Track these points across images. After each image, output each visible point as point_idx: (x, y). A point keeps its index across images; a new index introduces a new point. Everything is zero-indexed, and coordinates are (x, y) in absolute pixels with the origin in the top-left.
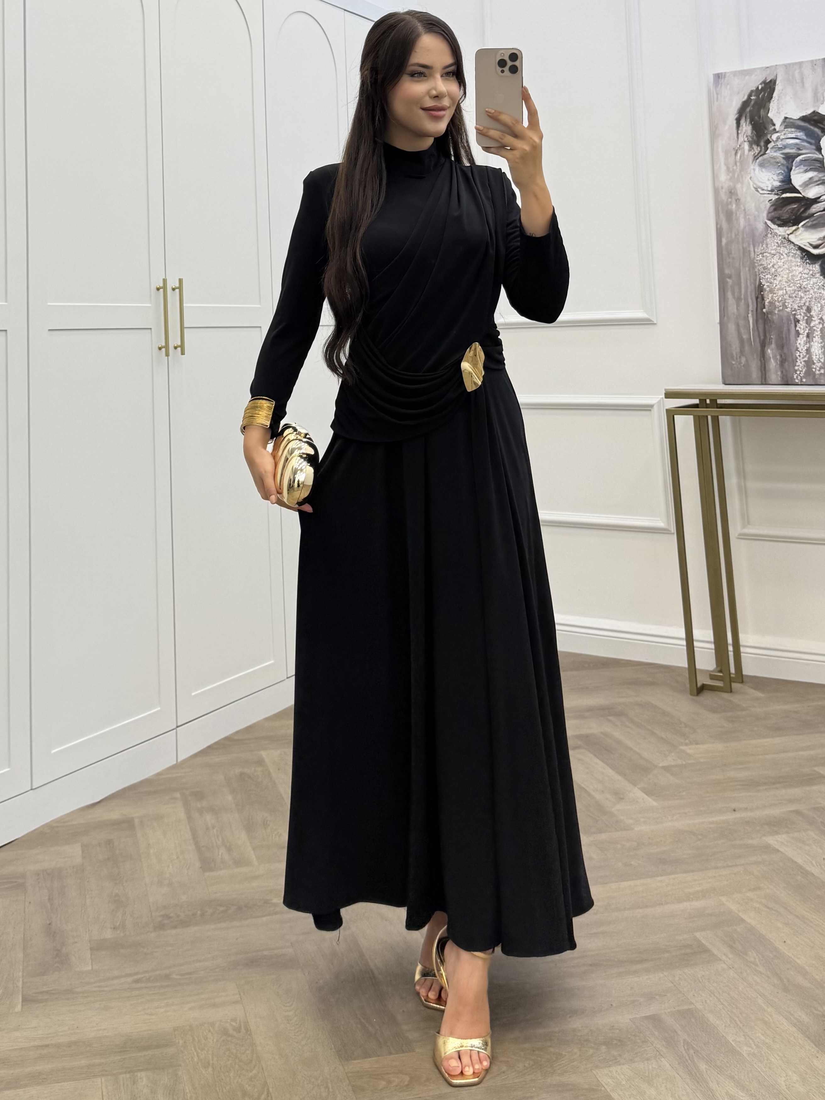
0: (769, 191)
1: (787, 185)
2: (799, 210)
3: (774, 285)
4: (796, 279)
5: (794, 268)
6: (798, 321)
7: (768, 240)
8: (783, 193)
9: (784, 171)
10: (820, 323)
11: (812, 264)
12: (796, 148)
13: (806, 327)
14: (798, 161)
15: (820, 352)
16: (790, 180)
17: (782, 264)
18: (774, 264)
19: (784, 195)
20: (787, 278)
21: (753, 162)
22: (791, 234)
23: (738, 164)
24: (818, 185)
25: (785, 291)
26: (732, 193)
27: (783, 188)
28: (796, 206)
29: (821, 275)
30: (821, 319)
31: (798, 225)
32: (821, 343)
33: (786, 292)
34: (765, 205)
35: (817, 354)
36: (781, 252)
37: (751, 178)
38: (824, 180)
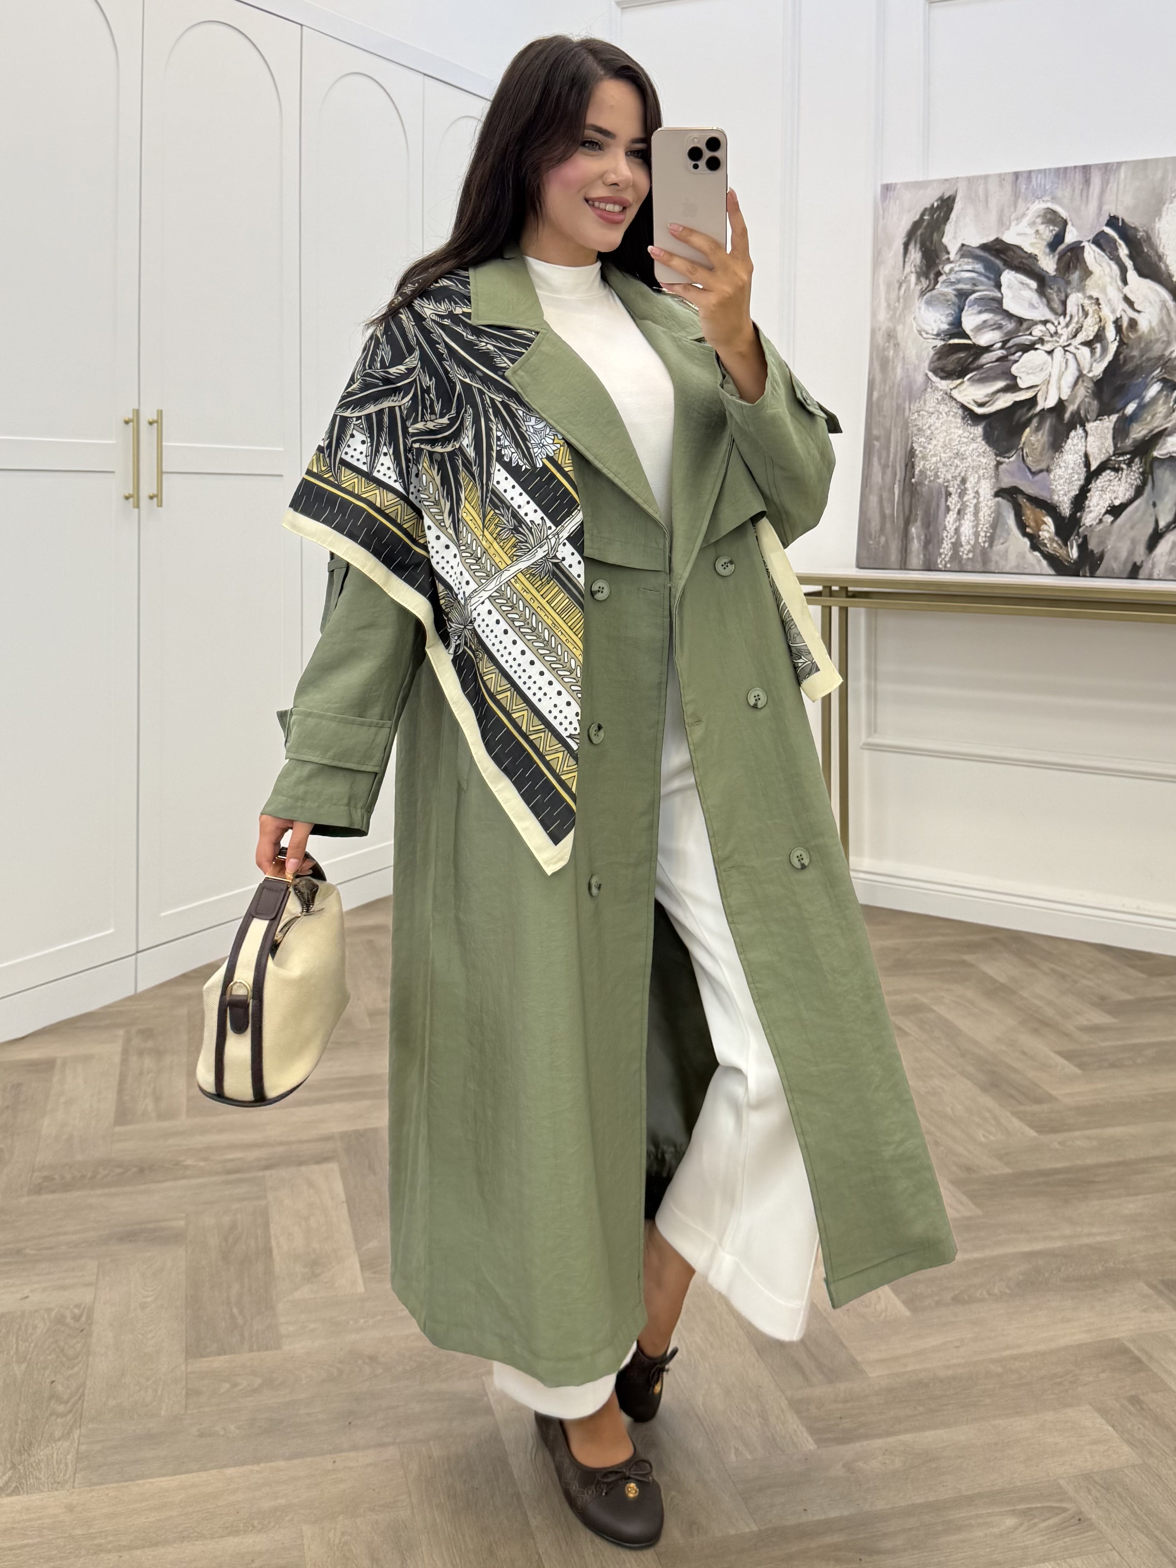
0: (934, 335)
1: (956, 329)
2: (966, 361)
3: (928, 451)
4: (953, 444)
5: (953, 430)
6: (950, 494)
7: (927, 396)
8: (950, 338)
9: (954, 311)
10: (974, 497)
11: (975, 426)
12: (971, 284)
13: (958, 502)
14: (972, 299)
15: (971, 532)
16: (961, 323)
17: (940, 425)
18: (931, 425)
19: (952, 341)
20: (944, 442)
21: (919, 298)
22: (955, 388)
23: (901, 300)
24: (993, 330)
25: (939, 458)
26: (891, 335)
27: (951, 332)
28: (963, 355)
29: (983, 440)
30: (977, 492)
31: (963, 378)
32: (974, 521)
33: (941, 459)
34: (929, 352)
35: (967, 535)
36: (941, 410)
37: (915, 318)
38: (1001, 324)
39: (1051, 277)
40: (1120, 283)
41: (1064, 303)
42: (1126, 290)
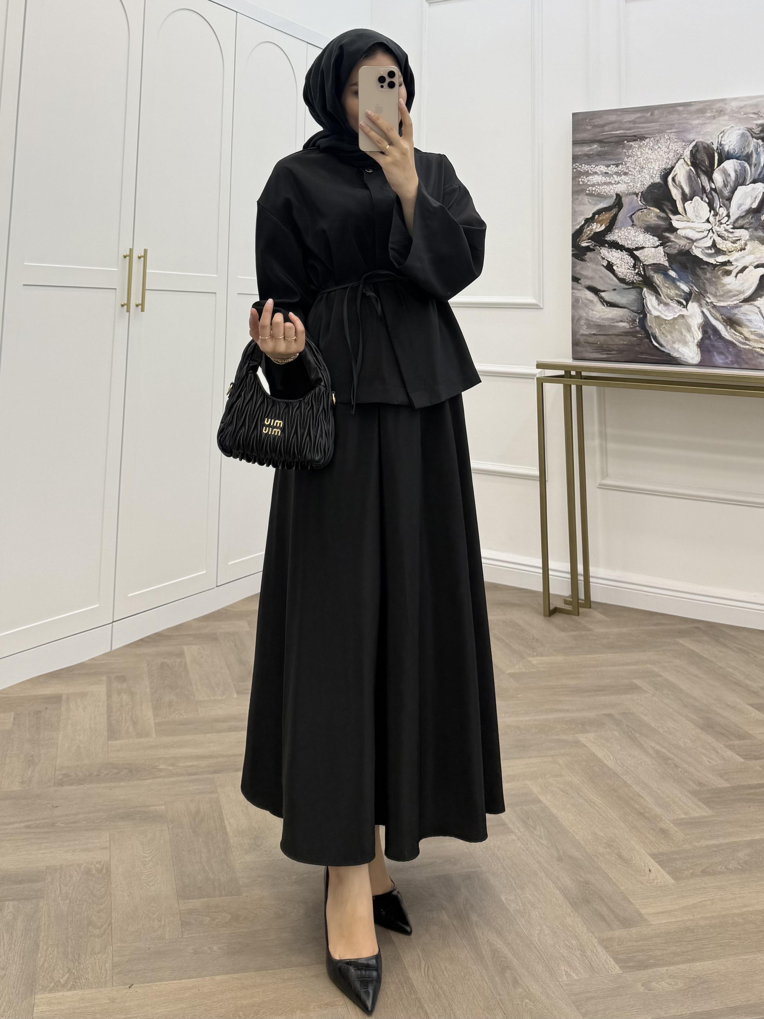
0: (720, 142)
1: (725, 156)
2: (704, 166)
3: (645, 149)
4: (649, 165)
5: (658, 163)
6: (618, 166)
7: (680, 143)
8: (718, 153)
9: (737, 154)
10: (616, 182)
11: (660, 177)
12: (756, 163)
13: (613, 172)
14: (745, 165)
15: (595, 181)
16: (729, 159)
17: (661, 154)
18: (660, 148)
19: (716, 155)
20: (650, 158)
21: (746, 128)
22: (685, 161)
23: (745, 116)
24: (724, 181)
25: (640, 156)
26: (721, 112)
27: (722, 154)
28: (707, 164)
30: (620, 183)
31: (691, 165)
33: (639, 158)
34: (708, 140)
35: (593, 180)
36: (670, 153)
37: (733, 127)
38: (728, 186)
39: (760, 216)
40: (756, 264)
41: (742, 227)
42: (751, 268)
